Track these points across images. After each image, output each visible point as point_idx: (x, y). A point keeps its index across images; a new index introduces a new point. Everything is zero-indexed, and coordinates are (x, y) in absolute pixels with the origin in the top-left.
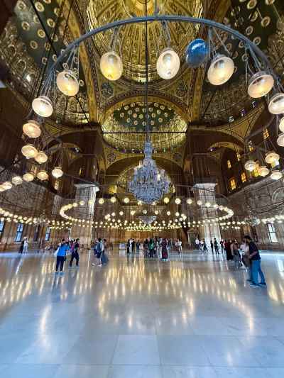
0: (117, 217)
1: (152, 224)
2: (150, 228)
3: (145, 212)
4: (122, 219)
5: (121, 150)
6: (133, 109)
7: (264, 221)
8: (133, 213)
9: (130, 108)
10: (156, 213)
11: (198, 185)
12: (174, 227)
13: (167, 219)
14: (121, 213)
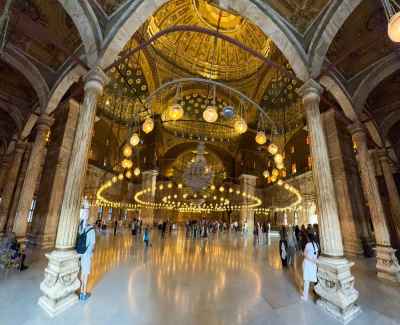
0: (172, 199)
1: (202, 206)
2: (200, 210)
3: (195, 196)
4: (176, 201)
5: (179, 135)
6: (195, 99)
7: (282, 210)
8: (185, 196)
9: (192, 98)
10: (205, 197)
11: (245, 176)
12: (219, 209)
13: (214, 202)
14: (176, 196)
